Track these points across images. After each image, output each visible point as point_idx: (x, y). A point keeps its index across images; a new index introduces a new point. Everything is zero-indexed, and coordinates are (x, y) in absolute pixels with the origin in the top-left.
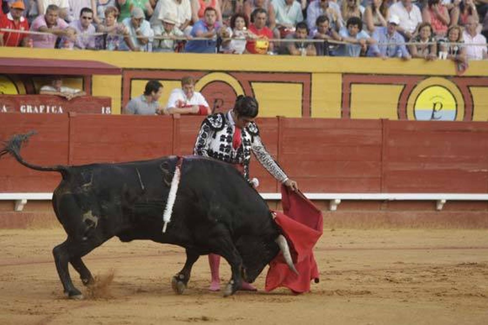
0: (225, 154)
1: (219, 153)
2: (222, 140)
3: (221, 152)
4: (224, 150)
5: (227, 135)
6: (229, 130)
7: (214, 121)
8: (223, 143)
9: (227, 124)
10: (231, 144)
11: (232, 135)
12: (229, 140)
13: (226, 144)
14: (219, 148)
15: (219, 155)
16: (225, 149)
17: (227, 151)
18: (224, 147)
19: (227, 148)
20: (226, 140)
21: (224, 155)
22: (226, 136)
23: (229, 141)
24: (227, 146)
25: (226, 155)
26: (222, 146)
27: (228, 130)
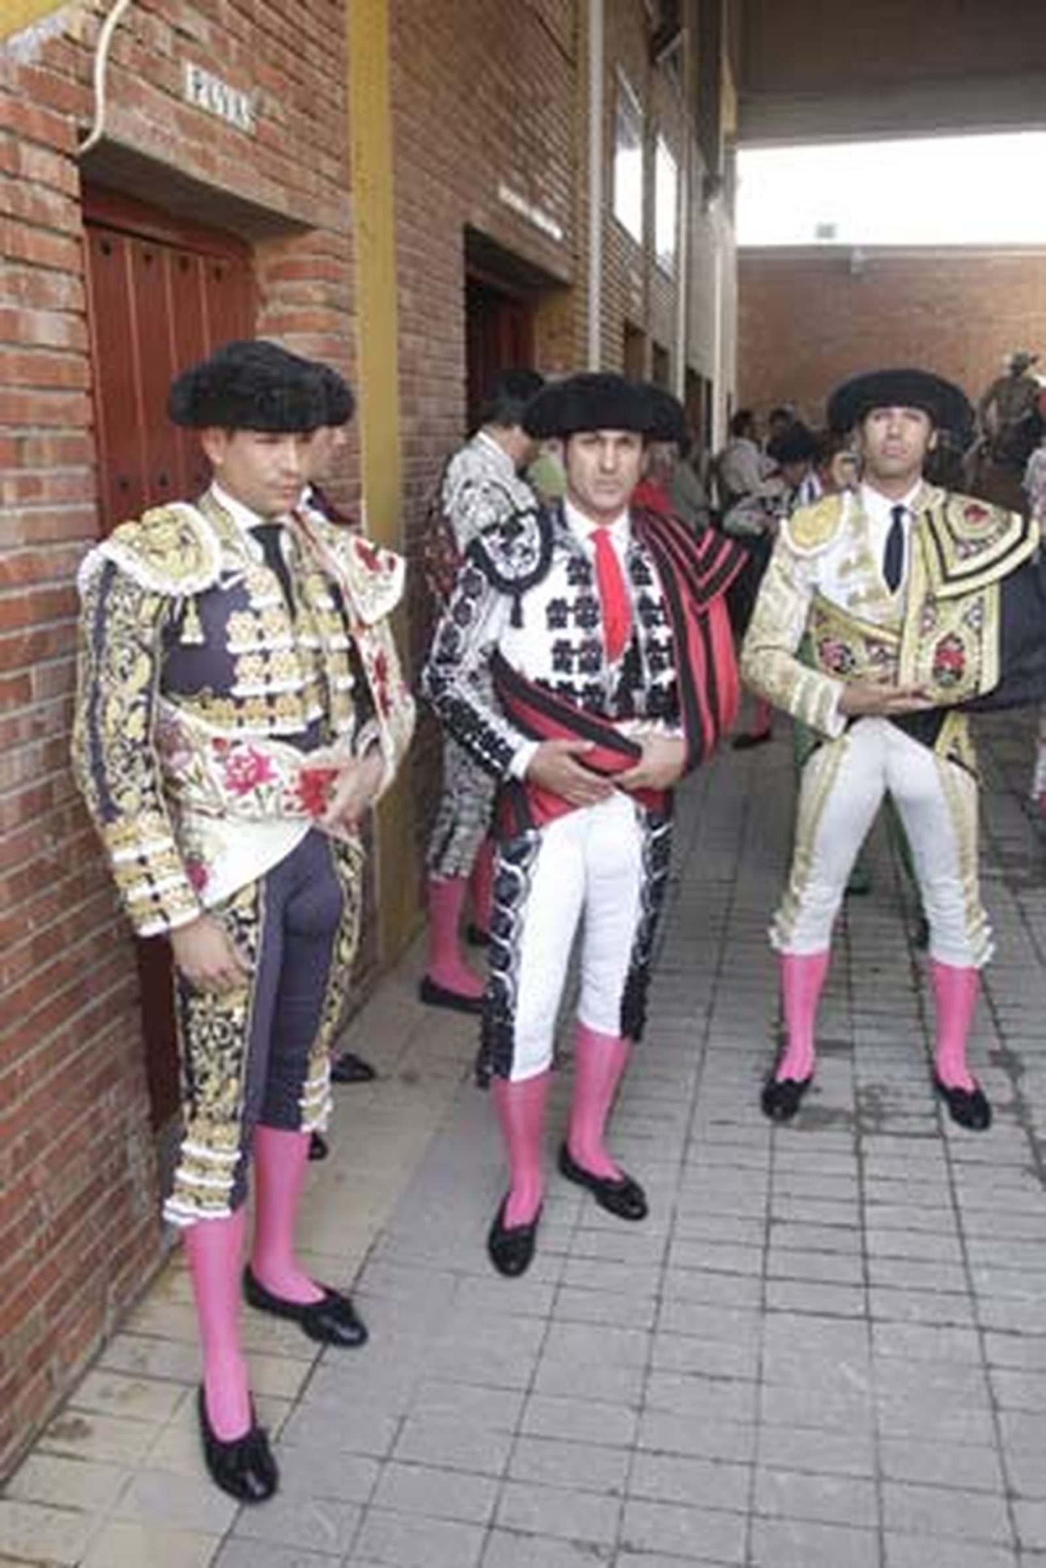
0: (579, 680)
1: (553, 684)
2: (556, 622)
3: (563, 677)
4: (575, 667)
5: (571, 594)
6: (579, 571)
7: (506, 549)
8: (560, 634)
9: (563, 545)
10: (599, 631)
11: (594, 590)
12: (585, 615)
13: (574, 634)
14: (549, 660)
15: (558, 691)
16: (576, 660)
17: (590, 666)
18: (573, 652)
19: (584, 655)
20: (571, 618)
21: (579, 687)
22: (571, 603)
23: (585, 622)
24: (585, 646)
25: (587, 687)
26: (562, 650)
27: (574, 572)
